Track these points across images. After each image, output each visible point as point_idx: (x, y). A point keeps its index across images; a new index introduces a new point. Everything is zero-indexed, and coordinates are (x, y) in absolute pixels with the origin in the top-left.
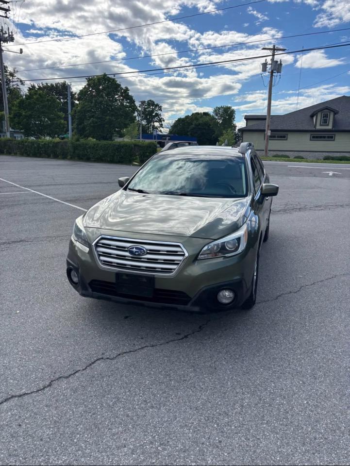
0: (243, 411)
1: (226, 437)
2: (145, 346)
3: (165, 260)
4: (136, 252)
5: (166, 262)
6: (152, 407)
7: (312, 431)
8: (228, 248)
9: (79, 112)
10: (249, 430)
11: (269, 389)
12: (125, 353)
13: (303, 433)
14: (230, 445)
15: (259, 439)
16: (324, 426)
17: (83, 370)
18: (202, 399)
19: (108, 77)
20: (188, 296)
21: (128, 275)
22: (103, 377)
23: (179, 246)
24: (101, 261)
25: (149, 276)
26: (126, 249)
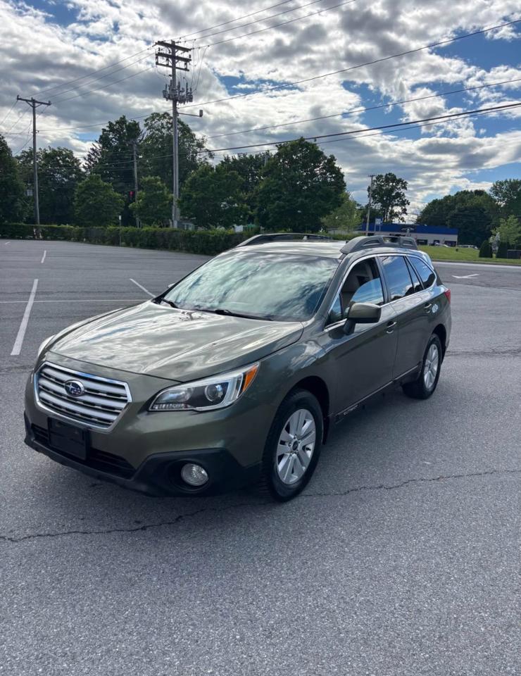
2: (75, 530)
3: (103, 406)
4: (72, 389)
5: (106, 409)
8: (207, 397)
12: (39, 535)
19: (306, 142)
20: (129, 465)
21: (60, 422)
23: (123, 387)
24: (40, 398)
25: (82, 428)
26: (64, 384)
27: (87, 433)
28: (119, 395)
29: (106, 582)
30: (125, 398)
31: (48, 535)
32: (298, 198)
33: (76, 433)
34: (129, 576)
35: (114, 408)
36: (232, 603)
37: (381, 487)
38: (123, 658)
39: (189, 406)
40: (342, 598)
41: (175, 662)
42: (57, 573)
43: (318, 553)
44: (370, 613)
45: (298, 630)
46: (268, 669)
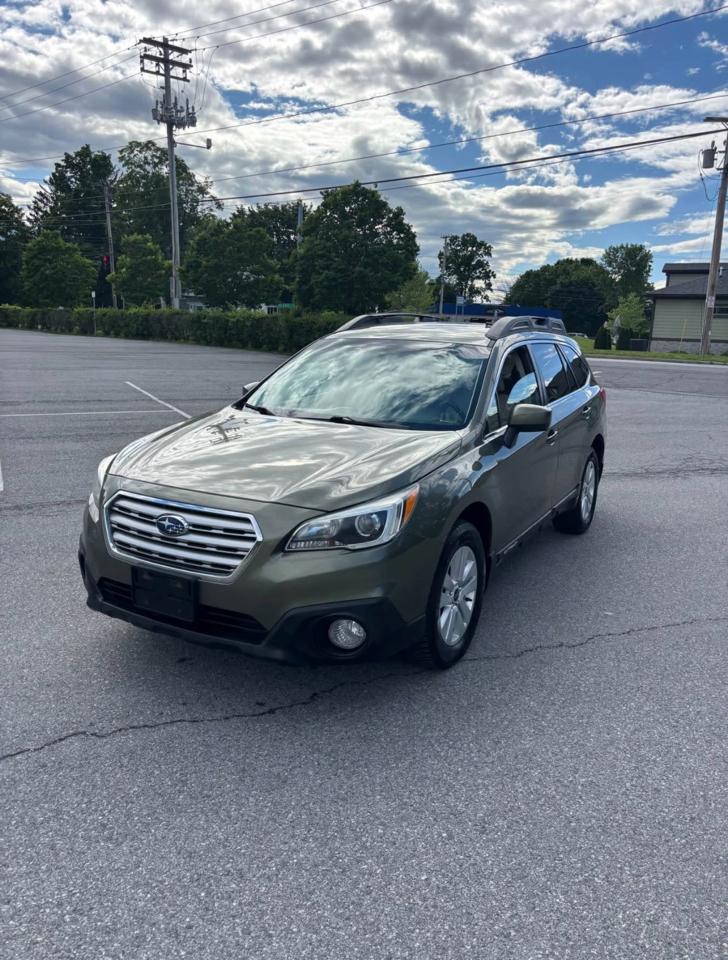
0: (277, 875)
1: (208, 920)
2: (179, 718)
3: (219, 547)
4: (169, 527)
5: (221, 551)
6: (109, 839)
7: (393, 941)
8: (359, 531)
10: (263, 913)
11: (364, 839)
13: (372, 941)
14: (205, 937)
15: (270, 936)
16: (429, 934)
17: (35, 750)
18: (216, 838)
19: (364, 188)
20: (259, 626)
22: (60, 769)
23: (247, 521)
24: (114, 541)
25: (189, 578)
26: (154, 520)
27: (195, 585)
28: (242, 532)
29: (248, 780)
30: (252, 535)
31: (145, 726)
32: (354, 266)
33: (179, 586)
34: (275, 770)
35: (235, 550)
36: (422, 795)
37: (561, 645)
38: (307, 870)
39: (337, 543)
40: (558, 781)
41: (376, 870)
42: (176, 773)
43: (510, 730)
44: (597, 797)
45: (517, 822)
46: (496, 870)
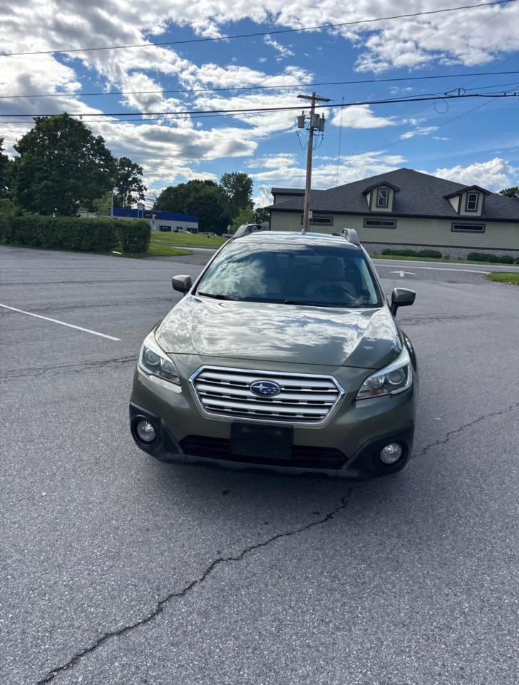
2: (276, 535)
3: (309, 402)
4: (263, 390)
5: (312, 404)
8: (392, 383)
9: (21, 170)
12: (253, 547)
14: (479, 672)
15: (511, 658)
18: (404, 608)
19: (71, 119)
20: (342, 455)
21: (250, 426)
22: (238, 590)
23: (329, 380)
24: (205, 406)
25: (287, 427)
26: (247, 386)
28: (327, 389)
30: (336, 391)
31: (259, 545)
35: (322, 402)
36: (482, 550)
37: (439, 442)
38: (481, 613)
42: (323, 572)
43: (476, 499)
